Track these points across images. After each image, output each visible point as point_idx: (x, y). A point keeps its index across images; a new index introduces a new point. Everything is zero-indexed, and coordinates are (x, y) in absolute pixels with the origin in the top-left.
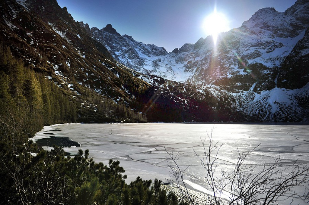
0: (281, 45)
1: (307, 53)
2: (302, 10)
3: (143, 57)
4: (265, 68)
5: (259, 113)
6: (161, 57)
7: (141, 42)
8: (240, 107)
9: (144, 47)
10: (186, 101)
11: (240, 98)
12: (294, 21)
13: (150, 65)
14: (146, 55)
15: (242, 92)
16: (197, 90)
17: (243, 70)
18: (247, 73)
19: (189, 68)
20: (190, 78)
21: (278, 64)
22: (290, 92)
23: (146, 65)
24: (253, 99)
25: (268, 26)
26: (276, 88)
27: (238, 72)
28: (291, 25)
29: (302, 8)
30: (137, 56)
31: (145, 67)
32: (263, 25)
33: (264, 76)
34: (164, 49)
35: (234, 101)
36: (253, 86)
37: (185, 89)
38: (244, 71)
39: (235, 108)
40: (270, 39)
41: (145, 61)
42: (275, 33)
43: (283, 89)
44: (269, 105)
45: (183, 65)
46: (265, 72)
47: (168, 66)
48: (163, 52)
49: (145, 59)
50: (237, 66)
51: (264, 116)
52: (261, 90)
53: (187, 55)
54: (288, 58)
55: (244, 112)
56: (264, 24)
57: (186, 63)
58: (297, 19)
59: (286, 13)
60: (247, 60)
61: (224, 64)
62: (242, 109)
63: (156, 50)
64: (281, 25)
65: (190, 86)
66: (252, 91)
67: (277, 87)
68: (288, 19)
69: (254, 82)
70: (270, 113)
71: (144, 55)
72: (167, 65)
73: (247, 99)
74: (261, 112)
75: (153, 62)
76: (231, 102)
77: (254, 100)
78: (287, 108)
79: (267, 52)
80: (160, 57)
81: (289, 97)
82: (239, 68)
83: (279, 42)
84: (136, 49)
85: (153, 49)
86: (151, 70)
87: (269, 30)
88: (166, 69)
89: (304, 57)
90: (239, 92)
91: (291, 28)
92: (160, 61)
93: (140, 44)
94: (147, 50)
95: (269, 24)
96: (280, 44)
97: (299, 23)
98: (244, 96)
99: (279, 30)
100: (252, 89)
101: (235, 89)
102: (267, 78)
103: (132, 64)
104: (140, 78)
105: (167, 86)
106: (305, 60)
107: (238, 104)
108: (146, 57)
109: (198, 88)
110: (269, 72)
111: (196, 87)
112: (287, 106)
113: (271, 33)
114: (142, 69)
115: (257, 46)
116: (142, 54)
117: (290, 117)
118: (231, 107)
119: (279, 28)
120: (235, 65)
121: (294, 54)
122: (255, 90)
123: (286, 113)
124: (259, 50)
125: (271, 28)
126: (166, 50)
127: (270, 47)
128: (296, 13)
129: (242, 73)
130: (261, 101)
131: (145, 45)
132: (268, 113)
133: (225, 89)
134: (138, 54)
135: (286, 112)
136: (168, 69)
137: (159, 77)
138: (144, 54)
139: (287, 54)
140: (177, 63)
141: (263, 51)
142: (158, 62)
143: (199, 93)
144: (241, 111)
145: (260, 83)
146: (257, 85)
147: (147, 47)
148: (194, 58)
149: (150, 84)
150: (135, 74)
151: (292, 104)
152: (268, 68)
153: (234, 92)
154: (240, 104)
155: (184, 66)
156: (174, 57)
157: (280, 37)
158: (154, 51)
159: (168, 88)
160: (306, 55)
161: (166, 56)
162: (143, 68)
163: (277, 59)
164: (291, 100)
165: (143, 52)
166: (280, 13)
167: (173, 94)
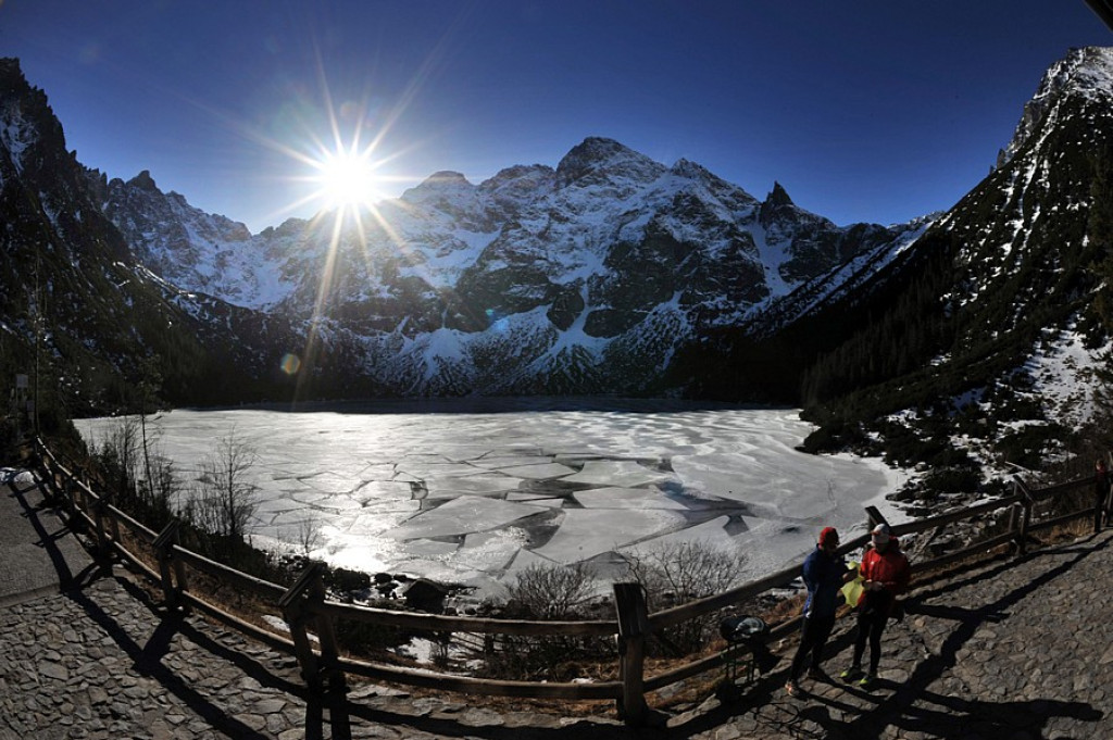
0: (464, 245)
1: (497, 268)
2: (506, 189)
3: (198, 244)
4: (428, 288)
5: (403, 379)
6: (236, 245)
7: (199, 210)
8: (373, 366)
9: (204, 221)
10: (262, 355)
11: (375, 346)
12: (492, 205)
13: (208, 264)
14: (206, 238)
15: (381, 334)
16: (292, 328)
17: (388, 287)
18: (393, 296)
19: (290, 273)
20: (289, 296)
21: (453, 280)
22: (466, 337)
23: (201, 262)
24: (399, 349)
25: (448, 206)
26: (443, 328)
27: (378, 291)
28: (487, 210)
29: (506, 186)
30: (184, 241)
31: (198, 268)
32: (438, 202)
33: (424, 303)
34: (243, 225)
35: (362, 352)
36: (404, 322)
37: (264, 327)
38: (390, 291)
39: (361, 369)
40: (447, 232)
41: (201, 252)
42: (459, 220)
43: (455, 330)
44: (424, 364)
45: (279, 265)
46: (427, 295)
47: (247, 267)
48: (241, 233)
49: (202, 248)
50: (380, 279)
51: (411, 384)
52: (416, 332)
53: (291, 243)
54: (469, 272)
55: (378, 376)
56: (442, 200)
57: (285, 260)
58: (498, 202)
59: (481, 188)
60: (399, 268)
61: (356, 271)
62: (373, 371)
63: (228, 228)
64: (471, 208)
65: (279, 320)
66: (400, 333)
67: (446, 327)
68: (484, 197)
69: (406, 315)
70: (422, 379)
71: (201, 239)
72: (244, 264)
73: (388, 348)
74: (406, 378)
75: (217, 256)
76: (357, 356)
77: (401, 353)
78: (453, 368)
79: (439, 256)
80: (233, 244)
81: (462, 348)
82: (382, 283)
83: (461, 238)
84: (187, 226)
85: (222, 226)
86: (209, 275)
87: (448, 213)
88: (242, 272)
89: (492, 274)
90: (374, 334)
91: (485, 216)
92: (231, 253)
93: (198, 213)
94: (209, 227)
95: (449, 201)
96: (463, 243)
97: (500, 209)
98: (383, 342)
99: (466, 216)
100: (400, 328)
101: (367, 328)
102: (430, 308)
103: (172, 260)
104: (175, 301)
105: (228, 318)
106: (494, 280)
107: (370, 359)
108: (204, 243)
109: (294, 324)
110: (434, 296)
111: (291, 321)
112: (454, 365)
113: (452, 219)
114: (192, 272)
115: (421, 240)
116: (196, 236)
117: (454, 387)
118: (353, 365)
119: (467, 212)
120: (377, 275)
121: (478, 267)
122: (405, 331)
123: (448, 379)
124: (424, 249)
125: (453, 210)
126: (246, 230)
127: (444, 246)
128: (496, 191)
129: (385, 295)
130: (412, 355)
131: (207, 215)
132: (418, 379)
133: (348, 327)
134: (188, 236)
135: (450, 376)
136: (245, 274)
137: (213, 299)
138: (203, 236)
139: (469, 264)
140: (267, 260)
141: (432, 253)
142: (228, 258)
143: (294, 334)
144: (371, 376)
145: (417, 317)
146: (409, 321)
147: (210, 222)
148: (304, 251)
149: (194, 315)
150: (167, 292)
151: (464, 361)
152: (433, 289)
153: (365, 333)
154: (374, 359)
155: (281, 268)
156: (262, 245)
157: (467, 229)
158: (223, 230)
159: (229, 325)
160: (496, 272)
161: (246, 243)
162: (195, 271)
163: (453, 270)
164: (464, 353)
165: (202, 232)
166: (472, 186)
167: (237, 338)
